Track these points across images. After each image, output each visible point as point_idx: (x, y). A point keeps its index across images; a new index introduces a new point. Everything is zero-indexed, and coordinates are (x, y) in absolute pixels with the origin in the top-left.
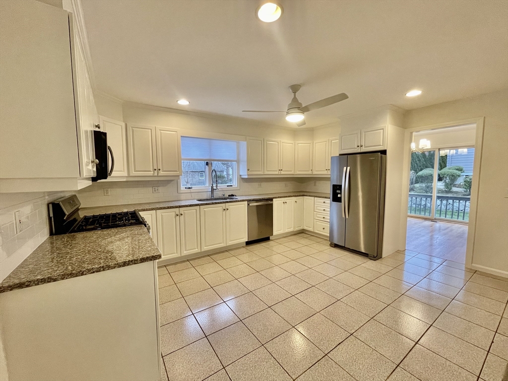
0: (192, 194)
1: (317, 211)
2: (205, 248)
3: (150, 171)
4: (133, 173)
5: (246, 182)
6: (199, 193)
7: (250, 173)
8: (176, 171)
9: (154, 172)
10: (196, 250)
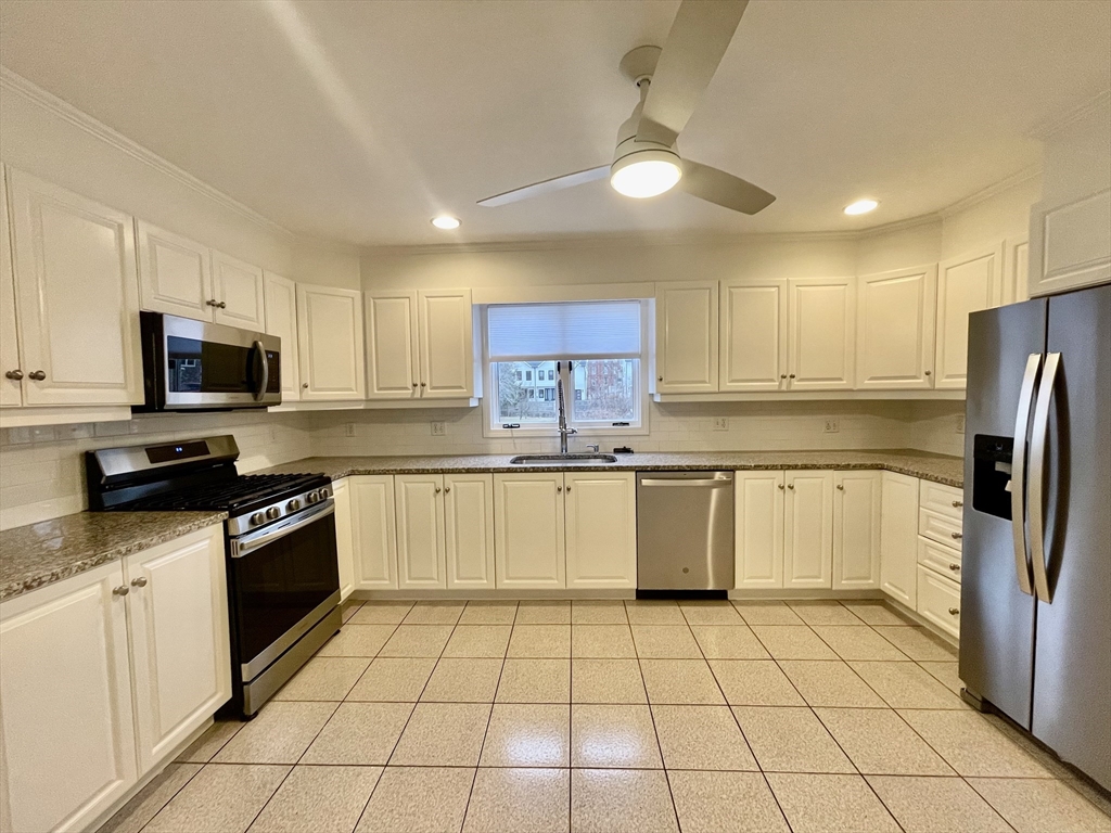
0: (516, 441)
1: (930, 533)
2: (506, 584)
3: (406, 388)
4: (376, 393)
5: (672, 415)
6: (533, 440)
7: (667, 388)
8: (460, 387)
9: (414, 390)
10: (484, 584)
